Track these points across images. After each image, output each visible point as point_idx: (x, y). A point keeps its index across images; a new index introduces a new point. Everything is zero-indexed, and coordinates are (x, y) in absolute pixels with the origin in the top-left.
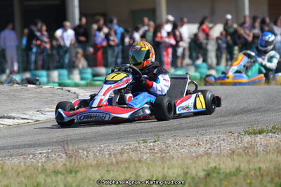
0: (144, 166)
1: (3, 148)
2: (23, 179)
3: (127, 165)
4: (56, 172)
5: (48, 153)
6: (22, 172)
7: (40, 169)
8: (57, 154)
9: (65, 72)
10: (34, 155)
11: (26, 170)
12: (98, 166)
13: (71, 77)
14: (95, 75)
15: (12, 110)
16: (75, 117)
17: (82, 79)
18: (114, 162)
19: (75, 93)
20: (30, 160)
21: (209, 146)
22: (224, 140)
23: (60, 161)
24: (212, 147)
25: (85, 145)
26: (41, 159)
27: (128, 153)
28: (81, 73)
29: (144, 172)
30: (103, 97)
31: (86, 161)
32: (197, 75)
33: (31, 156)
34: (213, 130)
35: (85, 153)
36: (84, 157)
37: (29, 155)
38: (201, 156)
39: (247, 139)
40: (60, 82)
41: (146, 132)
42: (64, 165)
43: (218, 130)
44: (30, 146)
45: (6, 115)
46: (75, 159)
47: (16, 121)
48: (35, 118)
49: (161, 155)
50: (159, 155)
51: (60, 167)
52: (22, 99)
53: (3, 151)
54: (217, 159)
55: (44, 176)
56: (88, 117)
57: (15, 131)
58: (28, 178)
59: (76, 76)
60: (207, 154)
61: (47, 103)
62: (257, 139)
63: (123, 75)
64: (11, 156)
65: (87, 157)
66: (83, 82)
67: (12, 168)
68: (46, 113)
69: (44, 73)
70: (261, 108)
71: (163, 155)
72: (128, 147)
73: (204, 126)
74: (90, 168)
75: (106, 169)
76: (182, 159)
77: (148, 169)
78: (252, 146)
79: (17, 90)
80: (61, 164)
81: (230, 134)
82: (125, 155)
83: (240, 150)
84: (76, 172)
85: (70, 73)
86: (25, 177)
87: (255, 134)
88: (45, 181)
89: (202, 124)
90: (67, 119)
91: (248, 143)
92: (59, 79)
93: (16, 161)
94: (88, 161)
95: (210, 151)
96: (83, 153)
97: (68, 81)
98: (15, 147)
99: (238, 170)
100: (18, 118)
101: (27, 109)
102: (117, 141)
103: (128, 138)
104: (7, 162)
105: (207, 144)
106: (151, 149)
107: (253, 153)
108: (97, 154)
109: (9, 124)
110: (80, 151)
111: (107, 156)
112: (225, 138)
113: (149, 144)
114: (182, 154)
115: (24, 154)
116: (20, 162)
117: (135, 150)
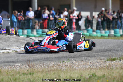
0: (62, 72)
1: (2, 63)
2: (9, 76)
3: (55, 72)
4: (24, 74)
5: (21, 65)
6: (9, 73)
8: (25, 66)
9: (30, 31)
10: (15, 66)
11: (11, 72)
12: (42, 71)
13: (33, 33)
14: (43, 32)
15: (6, 46)
16: (33, 50)
17: (37, 34)
20: (13, 68)
24: (93, 65)
26: (18, 68)
27: (56, 66)
28: (37, 31)
29: (62, 75)
30: (46, 41)
31: (37, 69)
32: (88, 34)
33: (13, 66)
34: (93, 58)
35: (37, 66)
38: (88, 69)
39: (108, 62)
40: (28, 35)
41: (64, 58)
42: (28, 71)
43: (96, 58)
44: (13, 62)
45: (3, 48)
46: (33, 68)
47: (7, 51)
48: (16, 50)
49: (70, 68)
50: (69, 68)
52: (10, 41)
53: (1, 64)
54: (95, 71)
55: (18, 75)
56: (39, 50)
57: (7, 55)
58: (12, 76)
59: (35, 33)
60: (90, 68)
61: (21, 44)
62: (113, 63)
63: (54, 32)
64: (5, 66)
66: (38, 35)
67: (5, 71)
68: (21, 48)
69: (21, 31)
70: (115, 49)
72: (56, 64)
73: (89, 56)
74: (39, 72)
75: (46, 73)
76: (79, 70)
77: (64, 74)
78: (110, 66)
79: (8, 38)
80: (26, 70)
81: (101, 60)
82: (55, 67)
83: (105, 67)
84: (33, 74)
85: (32, 31)
86: (10, 75)
87: (112, 60)
88: (19, 77)
89: (89, 55)
90: (30, 50)
91: (108, 64)
92: (27, 34)
93: (7, 68)
94: (38, 69)
95: (92, 67)
97: (31, 35)
98: (6, 62)
99: (104, 76)
100: (8, 50)
101: (13, 46)
102: (51, 61)
103: (56, 60)
104: (3, 68)
105: (90, 64)
106: (66, 65)
107: (111, 69)
108: (42, 66)
109: (4, 52)
110: (35, 65)
111: (46, 68)
112: (98, 61)
113: (65, 63)
114: (79, 68)
115: (11, 65)
116: (9, 69)
117: (59, 65)
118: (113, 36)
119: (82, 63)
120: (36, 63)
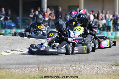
1: (13, 64)
5: (31, 68)
6: (20, 76)
8: (35, 69)
11: (22, 75)
15: (17, 48)
18: (59, 74)
20: (23, 71)
21: (98, 70)
22: (105, 68)
23: (36, 72)
24: (100, 70)
25: (47, 66)
26: (28, 70)
31: (47, 73)
33: (24, 69)
35: (47, 69)
36: (46, 71)
37: (23, 68)
38: (95, 74)
39: (114, 68)
41: (72, 61)
44: (24, 64)
45: (14, 49)
46: (42, 72)
47: (18, 52)
51: (36, 75)
52: (21, 43)
53: (12, 66)
57: (17, 57)
60: (97, 73)
64: (16, 68)
65: (47, 71)
71: (79, 72)
72: (65, 68)
76: (87, 75)
78: (117, 71)
79: (19, 39)
81: (107, 65)
82: (63, 71)
83: (111, 73)
87: (118, 66)
89: (96, 59)
91: (115, 70)
93: (17, 70)
95: (99, 72)
96: (45, 69)
98: (17, 64)
101: (23, 47)
102: (60, 64)
103: (64, 63)
104: (14, 71)
106: (74, 70)
107: (117, 74)
108: (52, 70)
109: (15, 53)
111: (55, 71)
113: (73, 67)
114: (87, 73)
115: (21, 68)
116: (19, 71)
117: (67, 70)
120: (44, 66)
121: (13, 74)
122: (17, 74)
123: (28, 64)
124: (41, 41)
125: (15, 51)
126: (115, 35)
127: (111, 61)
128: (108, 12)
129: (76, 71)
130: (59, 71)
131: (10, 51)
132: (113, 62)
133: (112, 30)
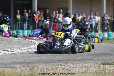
1: (4, 64)
5: (22, 67)
6: (11, 75)
7: (18, 74)
8: (25, 68)
11: (13, 74)
15: (8, 48)
19: (34, 42)
20: (15, 70)
23: (27, 71)
24: (88, 69)
26: (19, 70)
31: (37, 72)
33: (15, 68)
34: (88, 62)
36: (36, 70)
37: (14, 67)
38: (83, 73)
39: (102, 67)
41: (62, 61)
42: (28, 73)
43: (90, 62)
45: (6, 50)
46: (33, 71)
48: (17, 52)
49: (67, 71)
50: (66, 71)
51: (26, 74)
52: (12, 43)
54: (89, 74)
57: (9, 57)
60: (85, 72)
61: (22, 46)
62: (106, 67)
64: (7, 67)
65: (37, 70)
68: (22, 50)
70: (108, 53)
71: (68, 71)
72: (54, 67)
78: (104, 70)
79: (10, 40)
80: (27, 72)
81: (95, 64)
82: (53, 70)
83: (99, 72)
85: (32, 32)
87: (105, 65)
91: (102, 68)
93: (9, 70)
95: (87, 71)
96: (36, 68)
98: (9, 64)
100: (10, 51)
101: (14, 48)
102: (50, 64)
103: (54, 63)
104: (6, 70)
105: (86, 68)
106: (63, 69)
107: (104, 73)
108: (42, 69)
110: (35, 68)
111: (45, 70)
112: (93, 66)
113: (63, 66)
114: (75, 71)
115: (13, 67)
116: (11, 70)
117: (57, 68)
118: (107, 39)
119: (78, 67)
120: (35, 65)
121: (4, 73)
122: (9, 73)
123: (19, 63)
124: (32, 41)
125: (7, 51)
126: (102, 36)
127: (98, 60)
128: (97, 13)
129: (65, 70)
130: (49, 70)
131: (2, 51)
132: (100, 61)
133: (99, 31)
